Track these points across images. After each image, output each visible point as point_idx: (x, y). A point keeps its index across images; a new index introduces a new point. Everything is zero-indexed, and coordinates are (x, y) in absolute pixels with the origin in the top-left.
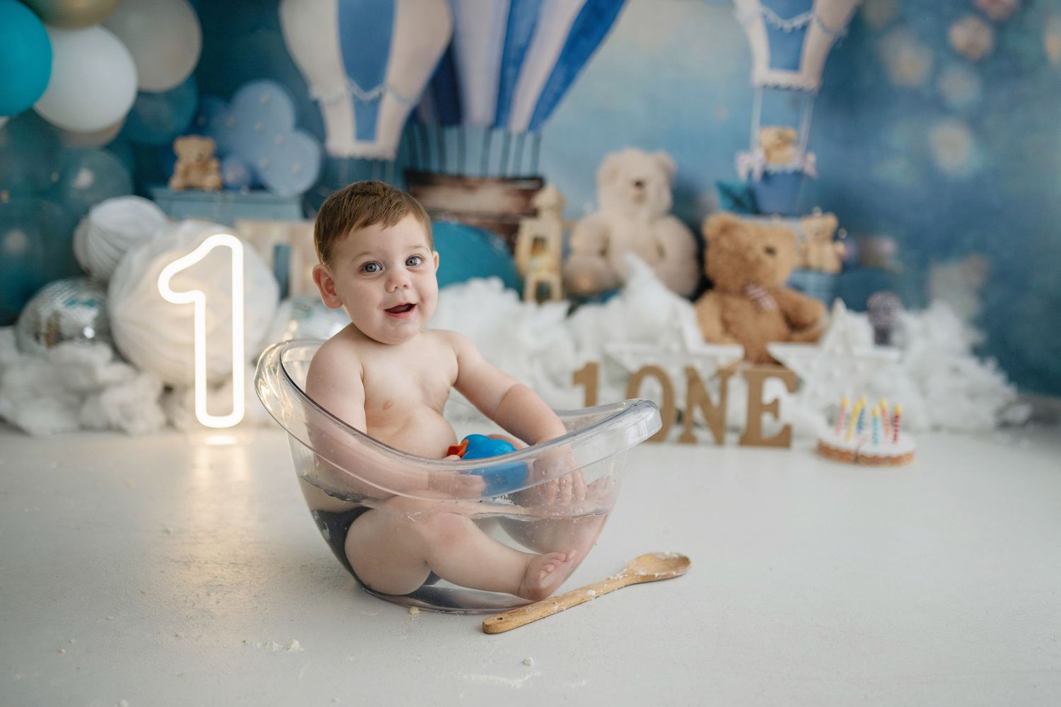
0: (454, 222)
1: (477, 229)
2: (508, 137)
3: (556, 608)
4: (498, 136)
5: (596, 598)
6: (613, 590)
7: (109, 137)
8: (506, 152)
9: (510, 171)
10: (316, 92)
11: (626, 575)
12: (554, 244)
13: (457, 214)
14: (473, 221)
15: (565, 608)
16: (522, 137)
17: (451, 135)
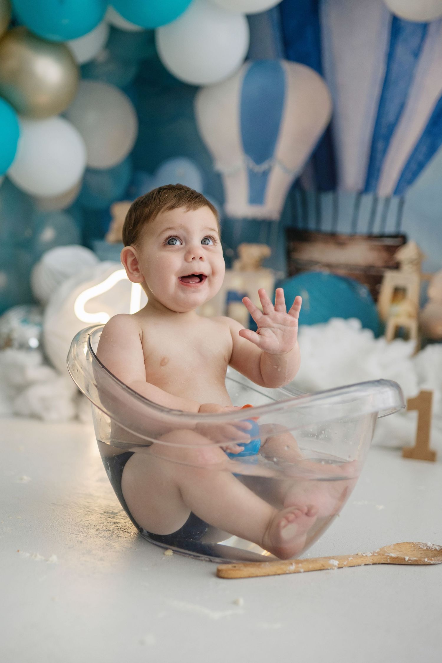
0: (326, 272)
1: (344, 279)
2: (375, 201)
3: (292, 568)
4: (367, 200)
5: (339, 568)
6: (359, 565)
7: (68, 201)
8: (373, 212)
9: (376, 230)
10: (221, 166)
11: (376, 554)
12: (413, 293)
13: (329, 266)
14: (342, 272)
15: (302, 570)
16: (388, 201)
17: (327, 199)
